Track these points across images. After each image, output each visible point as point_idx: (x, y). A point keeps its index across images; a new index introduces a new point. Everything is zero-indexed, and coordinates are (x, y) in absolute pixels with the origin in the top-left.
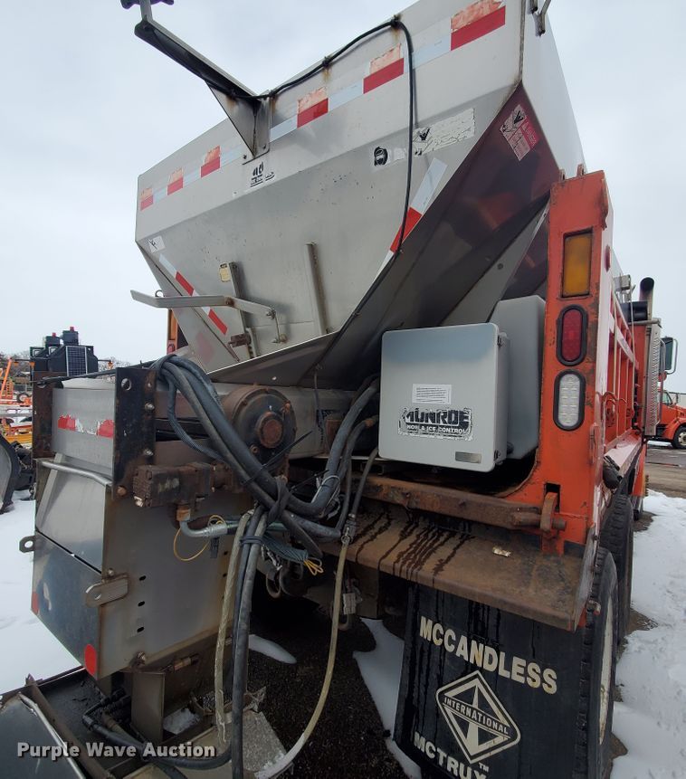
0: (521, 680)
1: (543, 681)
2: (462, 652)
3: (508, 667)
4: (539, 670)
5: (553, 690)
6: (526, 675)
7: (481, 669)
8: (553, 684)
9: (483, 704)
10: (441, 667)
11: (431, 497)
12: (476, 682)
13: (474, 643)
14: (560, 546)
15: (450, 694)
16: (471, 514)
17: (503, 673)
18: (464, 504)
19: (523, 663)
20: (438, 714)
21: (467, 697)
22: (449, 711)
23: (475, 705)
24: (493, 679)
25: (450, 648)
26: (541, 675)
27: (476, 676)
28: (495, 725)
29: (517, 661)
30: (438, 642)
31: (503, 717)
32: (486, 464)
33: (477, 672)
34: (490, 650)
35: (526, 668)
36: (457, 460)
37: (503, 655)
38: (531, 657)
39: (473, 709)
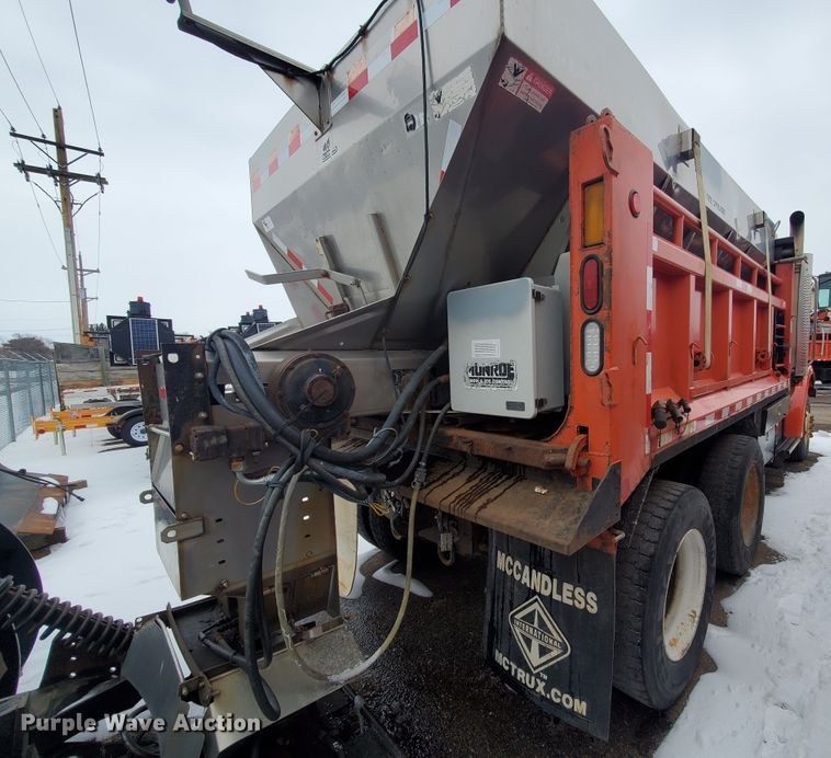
0: (570, 602)
1: (587, 603)
2: (525, 580)
3: (560, 592)
4: (583, 594)
5: (594, 610)
6: (573, 598)
7: (540, 594)
8: (595, 605)
9: (542, 624)
10: (512, 594)
11: (488, 443)
12: (536, 605)
13: (534, 571)
14: (589, 482)
15: (518, 616)
16: (516, 458)
17: (556, 597)
18: (510, 449)
19: (571, 587)
20: (511, 634)
21: (529, 618)
22: (518, 631)
23: (536, 625)
24: (549, 602)
25: (517, 577)
26: (585, 598)
27: (536, 600)
28: (551, 641)
29: (567, 586)
30: (509, 572)
31: (557, 635)
32: (529, 412)
33: (536, 597)
34: (546, 578)
35: (573, 592)
36: (508, 408)
37: (555, 581)
38: (577, 583)
39: (534, 628)
